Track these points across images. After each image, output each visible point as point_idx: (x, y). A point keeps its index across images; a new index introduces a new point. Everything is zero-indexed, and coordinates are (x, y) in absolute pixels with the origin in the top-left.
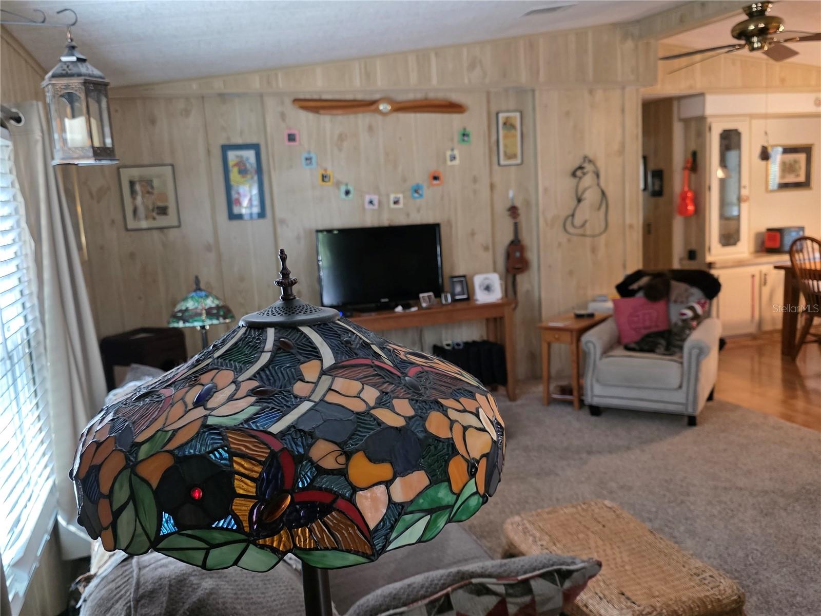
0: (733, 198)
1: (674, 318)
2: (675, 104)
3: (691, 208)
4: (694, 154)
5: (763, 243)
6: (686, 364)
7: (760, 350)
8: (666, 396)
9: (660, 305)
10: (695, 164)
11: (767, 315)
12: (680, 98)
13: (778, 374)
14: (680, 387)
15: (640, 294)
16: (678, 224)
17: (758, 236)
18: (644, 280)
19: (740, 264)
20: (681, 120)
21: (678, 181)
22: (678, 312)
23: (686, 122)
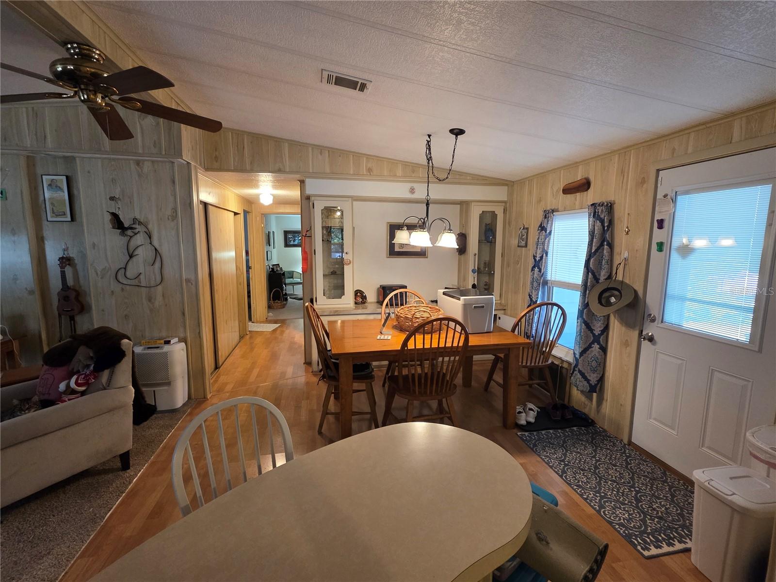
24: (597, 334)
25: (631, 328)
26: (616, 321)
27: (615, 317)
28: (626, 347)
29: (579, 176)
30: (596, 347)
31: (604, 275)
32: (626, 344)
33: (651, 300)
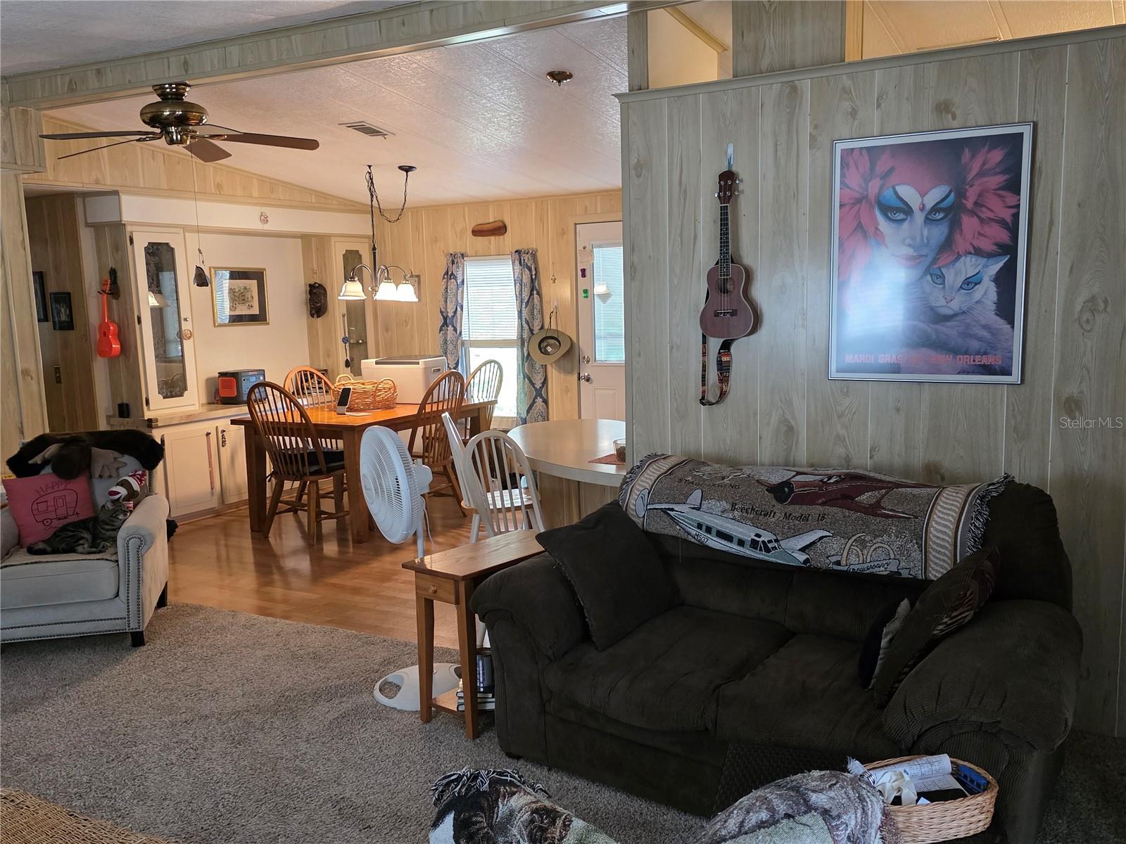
0: (172, 333)
1: (101, 499)
2: (79, 202)
3: (116, 346)
4: (113, 273)
5: (217, 392)
6: (121, 562)
7: (226, 530)
8: (97, 612)
9: (79, 484)
10: (115, 286)
11: (230, 483)
12: (85, 195)
13: (249, 557)
14: (117, 595)
15: (48, 470)
16: (100, 369)
17: (209, 381)
18: (52, 449)
19: (190, 420)
20: (87, 225)
21: (93, 309)
22: (105, 491)
23: (98, 228)
24: (538, 388)
25: (569, 373)
26: (554, 371)
27: (552, 366)
28: (567, 393)
29: (491, 217)
30: (539, 400)
31: (538, 325)
32: (567, 390)
33: (583, 344)
